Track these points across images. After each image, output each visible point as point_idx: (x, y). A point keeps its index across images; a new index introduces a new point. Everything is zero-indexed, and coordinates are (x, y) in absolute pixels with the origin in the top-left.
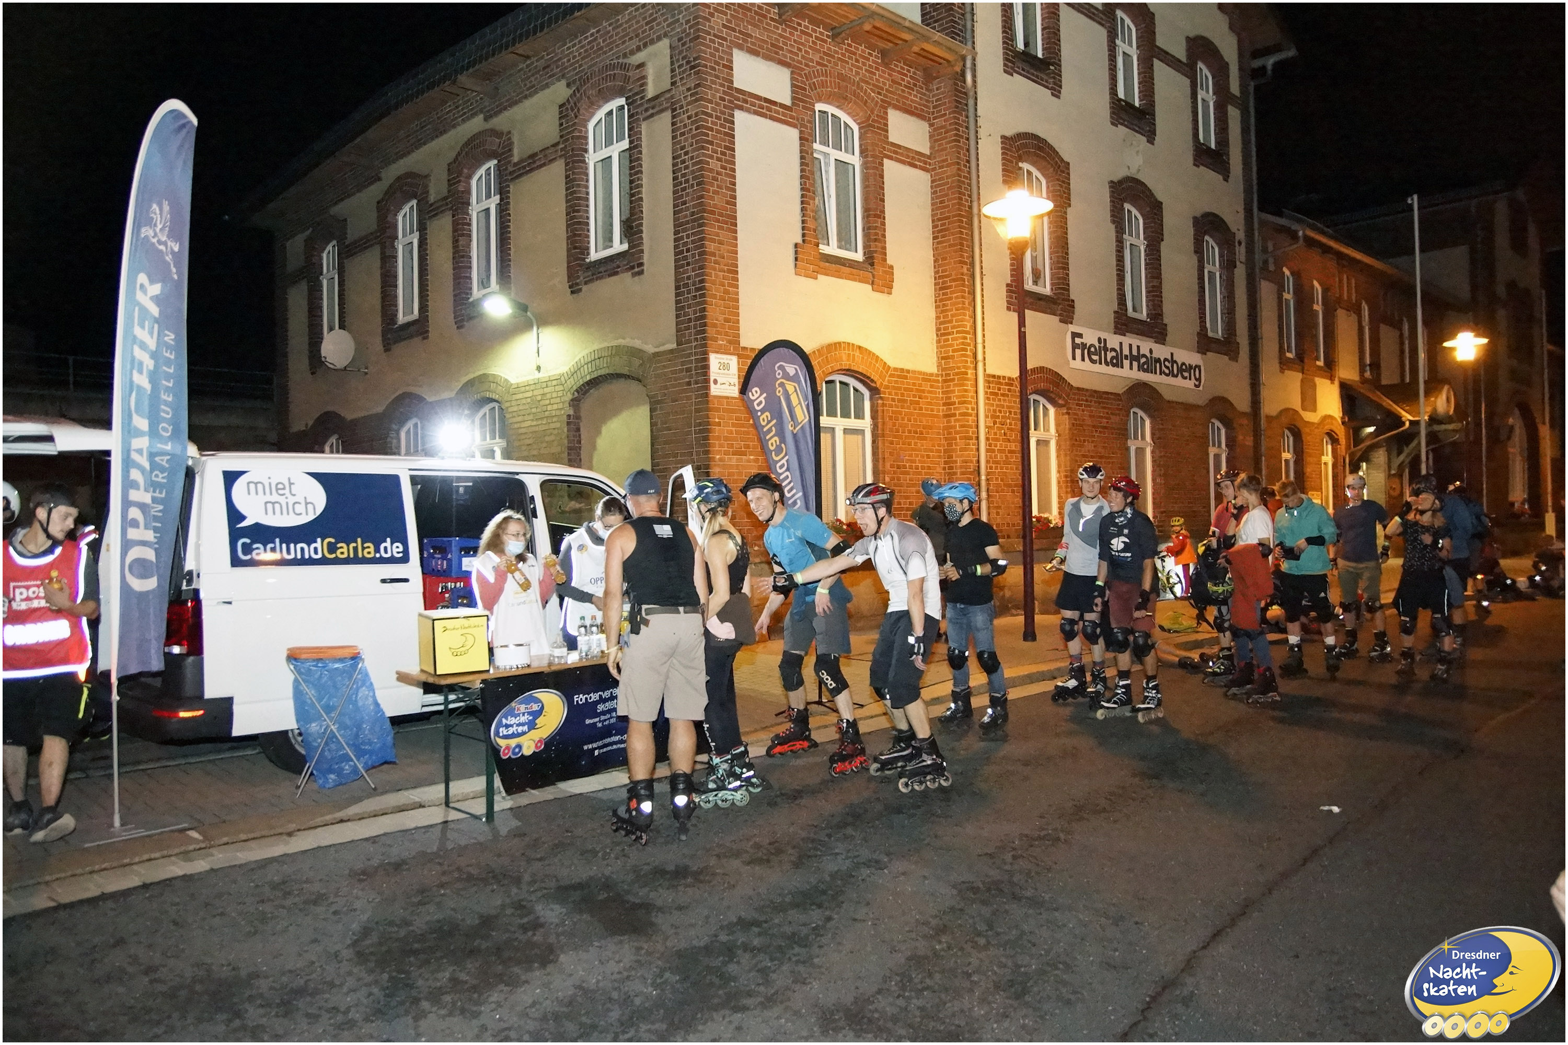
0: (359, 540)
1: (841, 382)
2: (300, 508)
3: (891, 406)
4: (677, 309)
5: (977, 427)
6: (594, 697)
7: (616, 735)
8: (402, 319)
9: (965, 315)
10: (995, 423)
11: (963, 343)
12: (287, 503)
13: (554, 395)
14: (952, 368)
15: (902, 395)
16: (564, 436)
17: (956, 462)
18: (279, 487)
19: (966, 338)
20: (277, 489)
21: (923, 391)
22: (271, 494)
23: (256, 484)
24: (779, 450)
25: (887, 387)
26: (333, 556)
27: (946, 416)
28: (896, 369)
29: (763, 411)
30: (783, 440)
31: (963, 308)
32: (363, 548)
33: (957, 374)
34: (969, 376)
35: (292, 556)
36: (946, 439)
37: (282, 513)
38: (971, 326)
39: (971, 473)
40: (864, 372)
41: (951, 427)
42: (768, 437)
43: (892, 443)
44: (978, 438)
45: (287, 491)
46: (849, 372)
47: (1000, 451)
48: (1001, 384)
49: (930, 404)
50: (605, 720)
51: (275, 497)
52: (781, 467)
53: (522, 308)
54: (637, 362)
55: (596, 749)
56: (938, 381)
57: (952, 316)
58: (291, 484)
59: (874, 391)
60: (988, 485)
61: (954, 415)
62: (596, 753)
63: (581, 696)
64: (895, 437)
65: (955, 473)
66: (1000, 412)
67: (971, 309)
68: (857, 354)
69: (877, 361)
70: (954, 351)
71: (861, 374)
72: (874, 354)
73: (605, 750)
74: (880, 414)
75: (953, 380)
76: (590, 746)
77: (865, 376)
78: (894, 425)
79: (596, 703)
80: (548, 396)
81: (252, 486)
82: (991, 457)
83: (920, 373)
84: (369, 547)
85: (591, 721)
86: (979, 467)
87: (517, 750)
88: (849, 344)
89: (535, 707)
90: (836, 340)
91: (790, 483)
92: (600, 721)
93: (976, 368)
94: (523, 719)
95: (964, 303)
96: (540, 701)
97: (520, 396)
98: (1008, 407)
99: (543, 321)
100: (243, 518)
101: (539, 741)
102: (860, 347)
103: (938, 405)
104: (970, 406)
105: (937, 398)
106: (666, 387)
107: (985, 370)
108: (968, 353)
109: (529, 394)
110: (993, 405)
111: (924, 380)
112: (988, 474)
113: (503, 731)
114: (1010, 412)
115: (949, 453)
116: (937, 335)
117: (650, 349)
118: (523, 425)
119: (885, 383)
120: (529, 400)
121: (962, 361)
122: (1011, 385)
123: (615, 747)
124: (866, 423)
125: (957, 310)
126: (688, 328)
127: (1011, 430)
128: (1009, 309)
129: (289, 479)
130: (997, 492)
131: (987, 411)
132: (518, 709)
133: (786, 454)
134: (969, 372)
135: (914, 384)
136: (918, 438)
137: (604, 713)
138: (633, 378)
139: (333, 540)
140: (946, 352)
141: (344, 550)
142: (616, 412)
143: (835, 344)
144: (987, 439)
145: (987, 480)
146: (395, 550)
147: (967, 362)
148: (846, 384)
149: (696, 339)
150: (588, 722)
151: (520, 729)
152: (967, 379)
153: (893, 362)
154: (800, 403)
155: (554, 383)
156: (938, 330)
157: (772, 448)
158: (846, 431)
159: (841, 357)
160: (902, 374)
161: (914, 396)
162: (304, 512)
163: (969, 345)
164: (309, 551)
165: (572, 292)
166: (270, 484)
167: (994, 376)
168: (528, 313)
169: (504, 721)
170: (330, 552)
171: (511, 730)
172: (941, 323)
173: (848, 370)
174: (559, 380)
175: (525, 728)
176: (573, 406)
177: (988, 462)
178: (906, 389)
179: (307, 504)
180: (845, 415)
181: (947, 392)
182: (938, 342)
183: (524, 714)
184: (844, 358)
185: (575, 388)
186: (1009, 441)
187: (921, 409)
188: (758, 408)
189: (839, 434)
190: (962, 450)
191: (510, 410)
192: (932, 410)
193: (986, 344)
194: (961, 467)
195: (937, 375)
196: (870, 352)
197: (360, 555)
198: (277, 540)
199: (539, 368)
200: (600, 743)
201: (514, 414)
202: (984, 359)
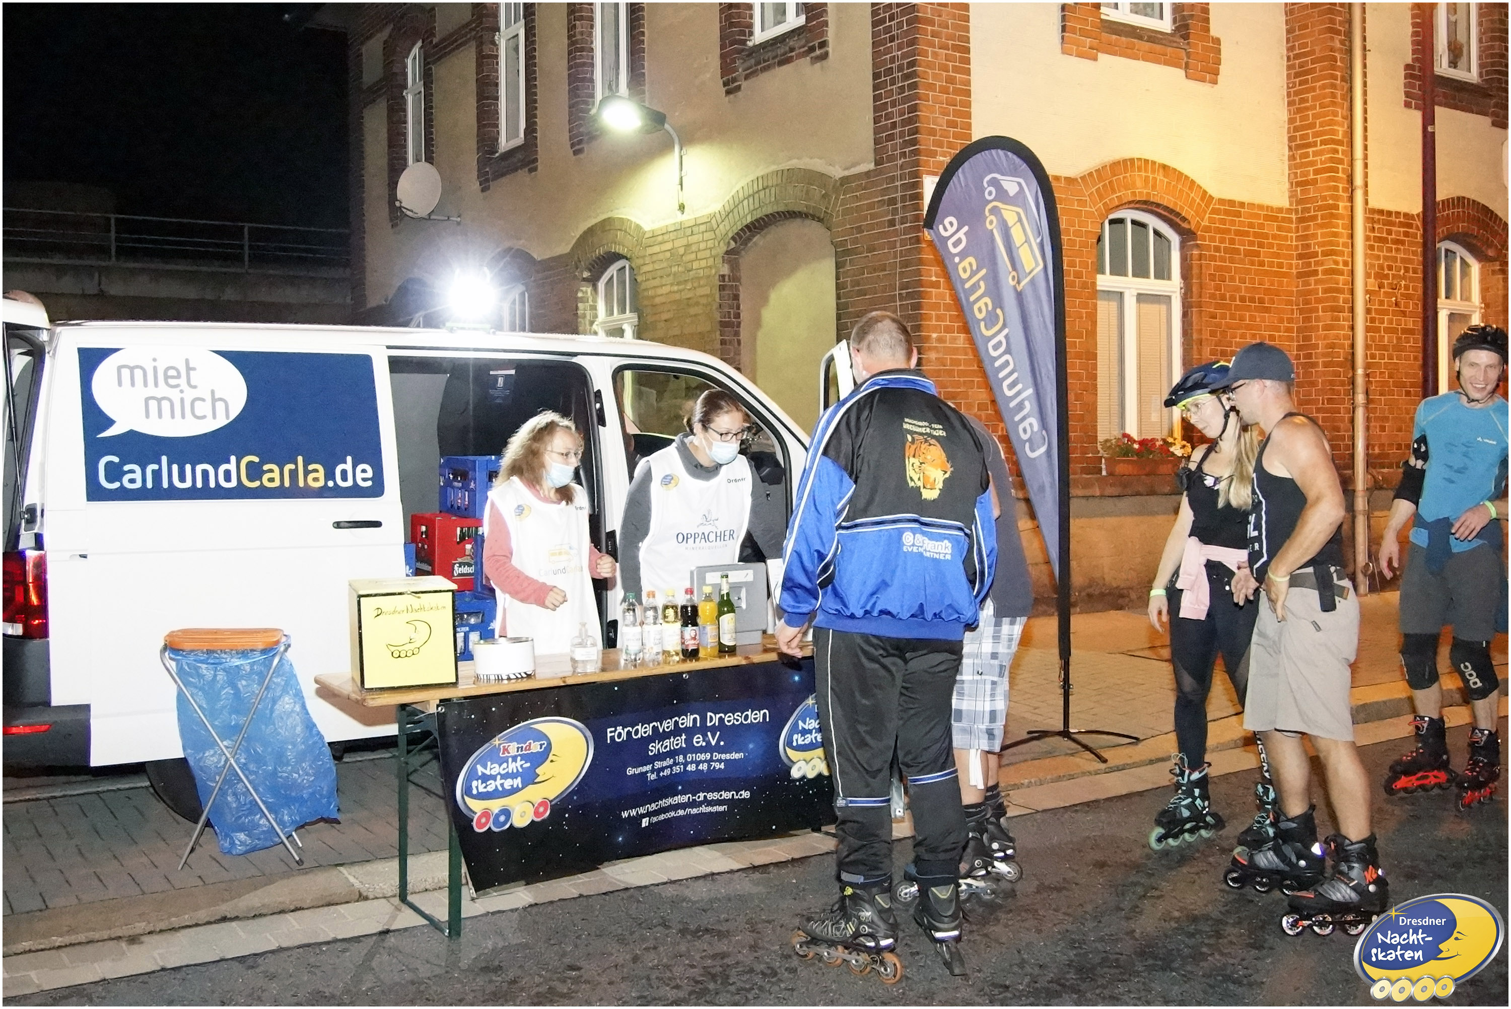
0: (300, 459)
1: (1134, 222)
2: (203, 408)
3: (1213, 258)
4: (876, 109)
5: (1352, 291)
6: (644, 730)
7: (683, 793)
8: (504, 144)
9: (1335, 114)
10: (1381, 286)
11: (1332, 160)
12: (182, 400)
13: (703, 246)
14: (1314, 200)
15: (1232, 241)
16: (715, 306)
17: (1316, 346)
18: (170, 375)
19: (1337, 151)
20: (167, 377)
21: (1266, 236)
22: (156, 385)
23: (132, 369)
24: (991, 320)
25: (1207, 229)
26: (257, 484)
27: (1300, 275)
28: (1222, 201)
29: (963, 255)
30: (998, 302)
31: (1334, 104)
32: (307, 473)
33: (1320, 208)
34: (1341, 211)
35: (188, 484)
36: (1301, 311)
37: (173, 417)
38: (1345, 133)
39: (1340, 364)
40: (1171, 206)
41: (1310, 292)
42: (972, 298)
43: (1214, 317)
44: (1352, 310)
45: (183, 381)
46: (1148, 206)
47: (1387, 330)
48: (1392, 224)
49: (1277, 255)
50: (663, 769)
51: (162, 390)
52: (996, 347)
53: (657, 119)
54: (817, 192)
55: (644, 816)
56: (1290, 221)
57: (1315, 116)
58: (189, 369)
59: (1187, 235)
60: (1368, 383)
61: (1315, 273)
62: (645, 822)
63: (619, 729)
64: (1218, 306)
65: (1314, 365)
66: (1390, 268)
67: (1346, 105)
68: (1160, 177)
69: (1191, 188)
70: (1317, 172)
71: (1166, 208)
72: (1187, 177)
73: (662, 817)
74: (1195, 271)
75: (1314, 218)
76: (633, 813)
77: (1171, 211)
78: (1218, 288)
79: (646, 741)
80: (694, 248)
81: (126, 373)
82: (1373, 339)
83: (1261, 207)
84: (316, 471)
85: (638, 771)
86: (1353, 354)
87: (502, 818)
88: (1146, 161)
89: (536, 747)
90: (1128, 155)
91: (1011, 373)
92: (652, 771)
93: (1351, 199)
94: (512, 767)
95: (1333, 96)
96: (546, 737)
97: (656, 249)
98: (1403, 260)
99: (688, 138)
100: (110, 422)
101: (541, 804)
102: (1165, 167)
103: (1290, 257)
104: (1340, 259)
105: (1289, 247)
106: (860, 230)
107: (1366, 202)
108: (1340, 175)
109: (669, 246)
110: (1378, 257)
111: (1267, 218)
112: (1367, 366)
113: (478, 786)
114: (1407, 270)
115: (1305, 332)
116: (1290, 148)
117: (837, 172)
118: (660, 291)
119: (1205, 223)
120: (668, 254)
121: (1329, 188)
122: (1410, 226)
123: (681, 812)
124: (1174, 286)
125: (1322, 106)
126: (890, 138)
127: (1408, 297)
128: (1407, 105)
129: (187, 361)
130: (1381, 395)
131: (1368, 268)
132: (506, 750)
133: (1004, 326)
134: (1341, 204)
135: (1251, 225)
136: (1257, 309)
137: (660, 757)
138: (813, 217)
139: (256, 459)
140: (1304, 174)
141: (273, 476)
142: (790, 272)
143: (1125, 161)
144: (1368, 311)
145: (1367, 375)
146: (359, 475)
147: (1336, 188)
148: (1143, 226)
149: (904, 155)
150: (630, 771)
151: (508, 783)
152: (1336, 216)
153: (1217, 189)
154: (1027, 241)
155: (703, 228)
156: (1291, 139)
157: (980, 316)
158: (1141, 298)
159: (1134, 183)
160: (1232, 208)
161: (1251, 243)
162: (210, 414)
163: (1341, 161)
164: (216, 476)
165: (728, 93)
166: (155, 368)
167: (1381, 212)
168: (667, 126)
169: (480, 769)
170: (251, 478)
171: (492, 786)
172: (1296, 129)
173: (1145, 202)
174: (709, 225)
175: (518, 782)
176: (729, 262)
177: (1367, 347)
178: (1238, 233)
179: (214, 400)
180: (1141, 272)
181: (1306, 237)
182: (1292, 158)
183: (514, 759)
184: (1139, 183)
185: (730, 235)
186: (1404, 313)
187: (1262, 264)
188: (954, 251)
189: (1130, 303)
190: (1327, 328)
191: (645, 269)
192: (1280, 265)
193: (1369, 161)
194: (1324, 355)
195: (1289, 211)
196: (1181, 174)
197: (301, 484)
198: (164, 459)
199: (682, 208)
200: (653, 807)
201: (649, 276)
202: (1366, 185)
